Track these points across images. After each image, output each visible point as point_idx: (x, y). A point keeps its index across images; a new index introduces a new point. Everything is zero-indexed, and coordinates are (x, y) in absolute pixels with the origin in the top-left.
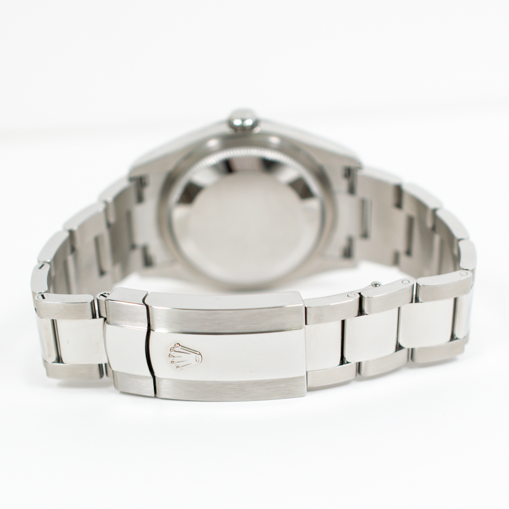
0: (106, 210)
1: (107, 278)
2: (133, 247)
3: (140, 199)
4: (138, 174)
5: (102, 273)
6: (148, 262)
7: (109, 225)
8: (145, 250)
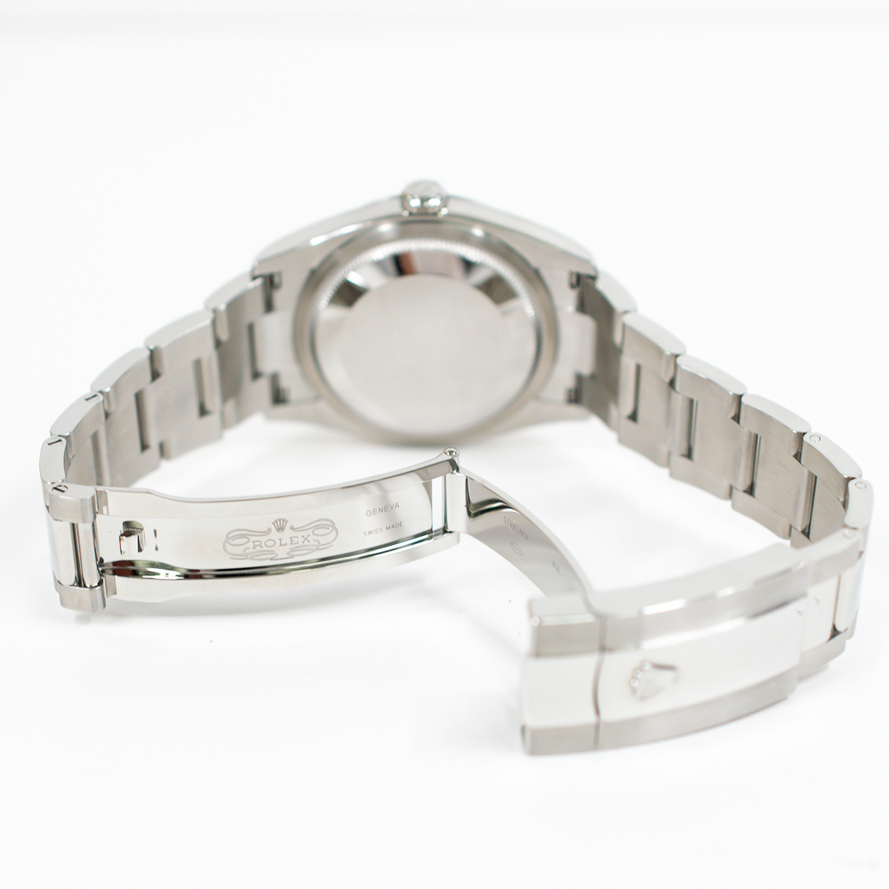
0: (214, 323)
1: (213, 420)
2: (256, 375)
3: (269, 306)
4: (267, 270)
5: (203, 411)
6: (278, 398)
7: (218, 343)
8: (275, 379)
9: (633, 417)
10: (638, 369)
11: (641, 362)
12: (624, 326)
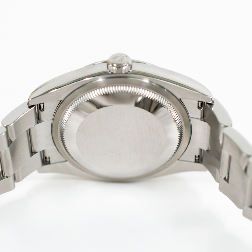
0: (7, 133)
8: (43, 153)
9: (227, 179)
10: (230, 158)
11: (232, 155)
12: (224, 135)
